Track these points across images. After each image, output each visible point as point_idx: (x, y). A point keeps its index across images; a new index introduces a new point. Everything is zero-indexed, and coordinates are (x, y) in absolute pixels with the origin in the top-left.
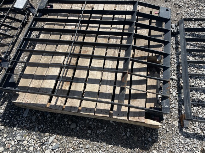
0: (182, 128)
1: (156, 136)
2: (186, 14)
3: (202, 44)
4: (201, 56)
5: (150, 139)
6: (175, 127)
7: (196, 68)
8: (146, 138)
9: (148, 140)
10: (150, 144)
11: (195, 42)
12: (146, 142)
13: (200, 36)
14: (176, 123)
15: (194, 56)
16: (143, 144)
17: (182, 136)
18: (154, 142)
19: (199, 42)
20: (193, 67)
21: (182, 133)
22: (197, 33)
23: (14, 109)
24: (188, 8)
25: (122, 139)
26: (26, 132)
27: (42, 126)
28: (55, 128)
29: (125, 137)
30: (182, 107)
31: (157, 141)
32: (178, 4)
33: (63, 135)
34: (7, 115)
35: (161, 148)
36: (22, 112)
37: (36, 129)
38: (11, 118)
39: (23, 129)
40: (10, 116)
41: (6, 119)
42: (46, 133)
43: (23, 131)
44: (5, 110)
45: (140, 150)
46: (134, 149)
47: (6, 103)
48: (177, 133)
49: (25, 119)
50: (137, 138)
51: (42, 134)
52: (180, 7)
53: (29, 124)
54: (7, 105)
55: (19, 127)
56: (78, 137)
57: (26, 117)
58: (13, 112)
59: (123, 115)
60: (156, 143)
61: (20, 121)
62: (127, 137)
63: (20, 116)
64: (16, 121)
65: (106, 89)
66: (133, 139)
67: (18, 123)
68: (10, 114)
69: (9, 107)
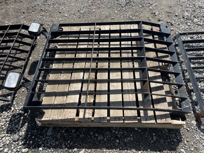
0: (200, 126)
1: (180, 137)
2: (179, 30)
3: (197, 53)
4: (199, 63)
5: (175, 140)
6: (194, 125)
7: (198, 74)
8: (171, 140)
9: (173, 141)
10: (176, 144)
11: (191, 52)
12: (172, 143)
13: (194, 47)
14: (194, 122)
15: (194, 63)
16: (170, 145)
17: (202, 133)
18: (179, 143)
19: (194, 52)
20: (195, 73)
21: (201, 130)
22: (191, 45)
23: (35, 129)
24: (179, 25)
25: (150, 144)
26: (52, 150)
27: (69, 142)
28: (82, 142)
29: (152, 141)
30: (195, 108)
31: (182, 140)
32: (170, 22)
33: (91, 149)
34: (29, 136)
35: (186, 147)
36: (46, 131)
37: (63, 146)
38: (35, 138)
39: (50, 148)
40: (33, 137)
41: (28, 140)
42: (74, 148)
43: (50, 151)
44: (26, 132)
45: (168, 151)
46: (163, 152)
47: (26, 124)
48: (197, 131)
49: (50, 138)
50: (163, 141)
51: (70, 151)
52: (172, 25)
53: (55, 142)
54: (28, 127)
55: (44, 147)
56: (107, 148)
57: (50, 136)
58: (35, 132)
59: (151, 119)
60: (181, 142)
61: (44, 141)
62: (154, 141)
63: (43, 136)
64: (40, 141)
65: (129, 97)
66: (159, 142)
67: (43, 143)
68: (32, 135)
69: (30, 128)
